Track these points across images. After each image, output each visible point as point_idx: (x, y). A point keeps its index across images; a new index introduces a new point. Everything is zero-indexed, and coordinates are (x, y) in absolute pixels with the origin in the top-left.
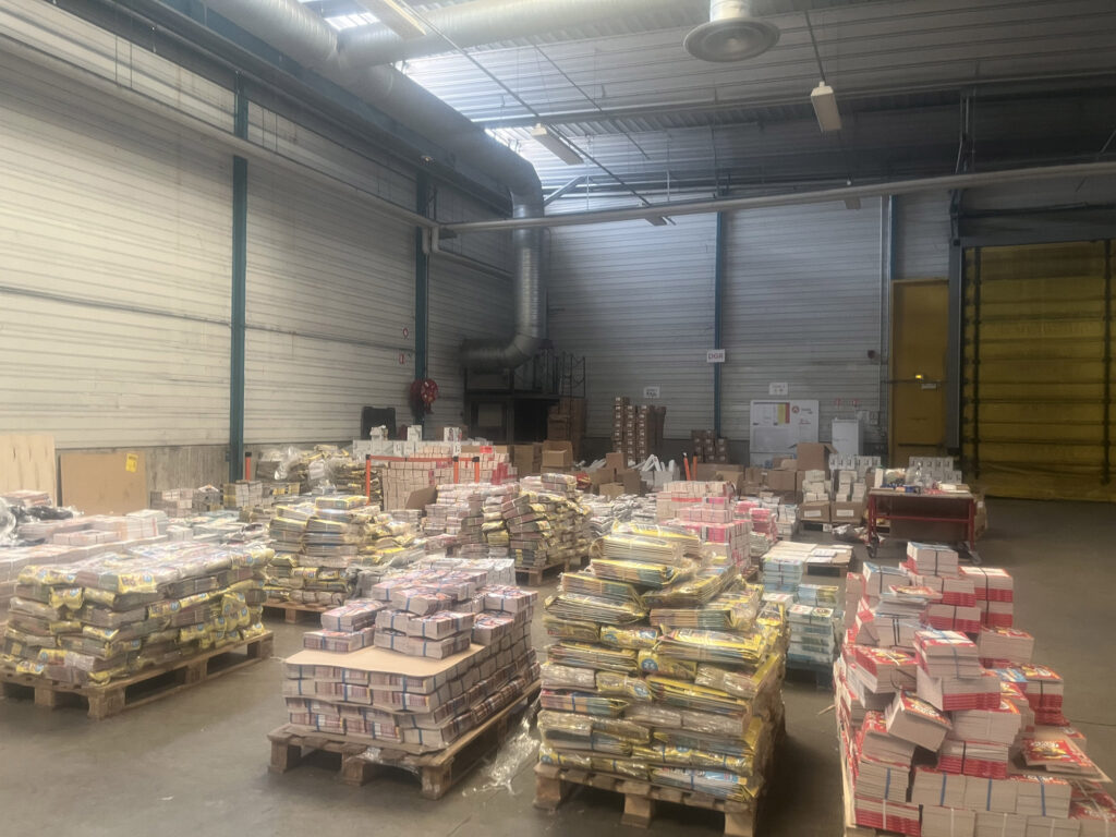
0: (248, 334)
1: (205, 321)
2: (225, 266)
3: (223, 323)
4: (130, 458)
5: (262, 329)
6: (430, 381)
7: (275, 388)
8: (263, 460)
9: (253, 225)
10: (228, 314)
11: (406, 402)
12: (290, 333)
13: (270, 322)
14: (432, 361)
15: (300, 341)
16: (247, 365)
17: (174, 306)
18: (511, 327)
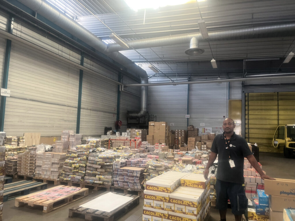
0: (81, 110)
1: (72, 107)
2: (77, 94)
3: (76, 107)
4: (55, 139)
5: (84, 109)
6: (121, 121)
7: (86, 123)
8: (83, 139)
9: (84, 85)
10: (77, 105)
11: (114, 126)
12: (90, 110)
13: (86, 107)
14: (121, 116)
15: (92, 111)
16: (81, 117)
17: (66, 104)
18: (140, 109)
